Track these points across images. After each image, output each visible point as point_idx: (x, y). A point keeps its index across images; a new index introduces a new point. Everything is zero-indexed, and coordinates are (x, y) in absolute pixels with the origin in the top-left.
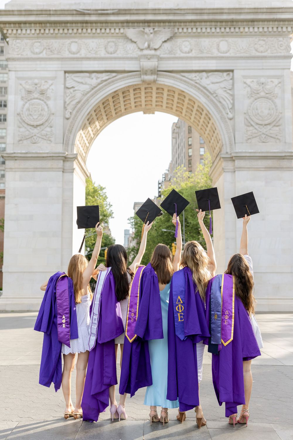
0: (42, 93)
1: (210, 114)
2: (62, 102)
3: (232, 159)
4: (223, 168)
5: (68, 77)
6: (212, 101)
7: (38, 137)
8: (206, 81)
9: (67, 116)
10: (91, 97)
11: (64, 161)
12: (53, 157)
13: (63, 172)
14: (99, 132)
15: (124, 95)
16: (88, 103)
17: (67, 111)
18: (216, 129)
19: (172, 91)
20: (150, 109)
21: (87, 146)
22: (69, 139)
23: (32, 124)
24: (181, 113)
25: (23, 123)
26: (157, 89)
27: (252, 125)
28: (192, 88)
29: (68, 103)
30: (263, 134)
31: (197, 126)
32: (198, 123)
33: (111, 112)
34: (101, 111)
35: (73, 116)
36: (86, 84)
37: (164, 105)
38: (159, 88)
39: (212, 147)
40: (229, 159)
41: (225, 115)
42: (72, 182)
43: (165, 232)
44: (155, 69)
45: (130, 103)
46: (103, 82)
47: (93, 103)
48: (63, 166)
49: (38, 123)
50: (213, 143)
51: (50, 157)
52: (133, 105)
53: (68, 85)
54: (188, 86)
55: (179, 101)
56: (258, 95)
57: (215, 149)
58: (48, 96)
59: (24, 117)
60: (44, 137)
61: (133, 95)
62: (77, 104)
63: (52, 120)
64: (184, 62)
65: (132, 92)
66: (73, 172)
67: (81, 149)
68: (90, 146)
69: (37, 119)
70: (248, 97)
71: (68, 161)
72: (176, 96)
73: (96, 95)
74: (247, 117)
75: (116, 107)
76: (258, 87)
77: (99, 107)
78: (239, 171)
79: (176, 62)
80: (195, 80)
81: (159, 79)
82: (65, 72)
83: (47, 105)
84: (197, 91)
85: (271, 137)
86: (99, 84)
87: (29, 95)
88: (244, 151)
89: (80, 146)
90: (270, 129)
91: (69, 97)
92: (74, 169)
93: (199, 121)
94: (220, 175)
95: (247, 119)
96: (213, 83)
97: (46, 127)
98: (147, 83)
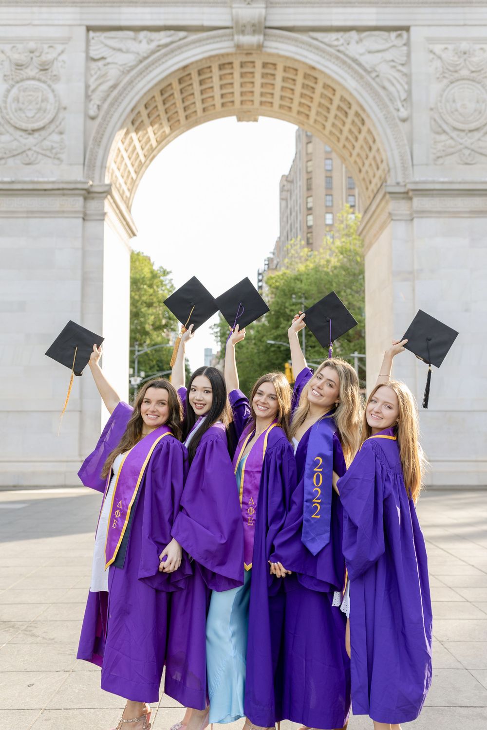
0: (44, 68)
1: (364, 110)
2: (82, 85)
3: (406, 196)
4: (390, 214)
5: (93, 38)
6: (368, 85)
7: (35, 151)
8: (356, 47)
9: (92, 113)
10: (138, 76)
11: (85, 199)
12: (63, 189)
13: (84, 219)
14: (155, 152)
15: (202, 77)
16: (132, 89)
17: (92, 102)
18: (374, 141)
19: (291, 68)
20: (249, 111)
21: (132, 178)
22: (96, 156)
23: (24, 128)
24: (308, 116)
25: (7, 127)
26: (265, 65)
27: (444, 132)
28: (330, 61)
29: (92, 87)
30: (466, 148)
31: (336, 142)
32: (339, 135)
33: (176, 115)
34: (157, 110)
35: (102, 113)
36: (128, 52)
37: (277, 101)
38: (267, 63)
39: (364, 179)
40: (402, 196)
41: (395, 113)
42: (100, 239)
43: (272, 345)
44: (260, 23)
45: (213, 97)
46: (160, 48)
47: (142, 88)
48: (85, 207)
49: (36, 126)
50: (367, 172)
51: (59, 189)
52: (218, 101)
53: (93, 54)
54: (324, 58)
55: (305, 92)
56: (456, 75)
57: (370, 182)
58: (55, 73)
59: (8, 114)
60: (48, 153)
61: (218, 78)
62: (111, 89)
63: (63, 119)
64: (316, 10)
65: (216, 72)
66: (103, 220)
67: (121, 181)
68: (138, 179)
69: (33, 117)
70: (438, 78)
71: (93, 198)
72: (300, 79)
73: (148, 74)
74: (436, 116)
75: (187, 103)
76: (456, 58)
77: (153, 100)
78: (422, 217)
79: (301, 10)
80: (337, 46)
81: (267, 44)
82: (89, 29)
83: (53, 91)
84: (340, 67)
85: (481, 154)
86: (153, 52)
87: (18, 71)
88: (430, 179)
89: (118, 174)
90: (479, 140)
91: (95, 77)
92: (105, 214)
93: (341, 131)
94: (382, 228)
95: (435, 120)
96: (370, 52)
97: (50, 134)
98: (245, 52)
